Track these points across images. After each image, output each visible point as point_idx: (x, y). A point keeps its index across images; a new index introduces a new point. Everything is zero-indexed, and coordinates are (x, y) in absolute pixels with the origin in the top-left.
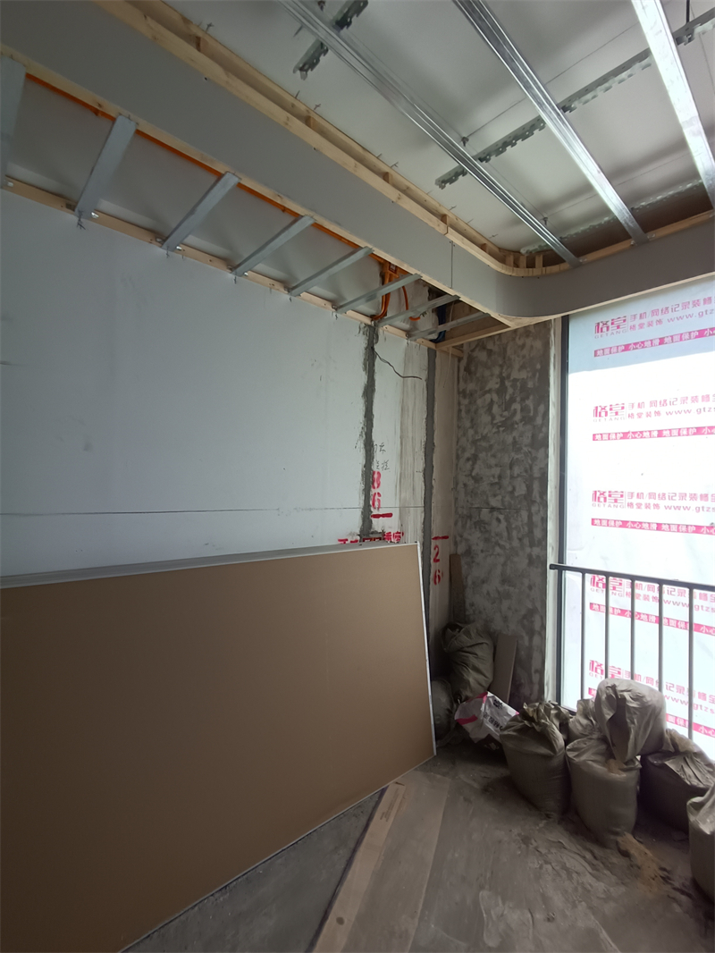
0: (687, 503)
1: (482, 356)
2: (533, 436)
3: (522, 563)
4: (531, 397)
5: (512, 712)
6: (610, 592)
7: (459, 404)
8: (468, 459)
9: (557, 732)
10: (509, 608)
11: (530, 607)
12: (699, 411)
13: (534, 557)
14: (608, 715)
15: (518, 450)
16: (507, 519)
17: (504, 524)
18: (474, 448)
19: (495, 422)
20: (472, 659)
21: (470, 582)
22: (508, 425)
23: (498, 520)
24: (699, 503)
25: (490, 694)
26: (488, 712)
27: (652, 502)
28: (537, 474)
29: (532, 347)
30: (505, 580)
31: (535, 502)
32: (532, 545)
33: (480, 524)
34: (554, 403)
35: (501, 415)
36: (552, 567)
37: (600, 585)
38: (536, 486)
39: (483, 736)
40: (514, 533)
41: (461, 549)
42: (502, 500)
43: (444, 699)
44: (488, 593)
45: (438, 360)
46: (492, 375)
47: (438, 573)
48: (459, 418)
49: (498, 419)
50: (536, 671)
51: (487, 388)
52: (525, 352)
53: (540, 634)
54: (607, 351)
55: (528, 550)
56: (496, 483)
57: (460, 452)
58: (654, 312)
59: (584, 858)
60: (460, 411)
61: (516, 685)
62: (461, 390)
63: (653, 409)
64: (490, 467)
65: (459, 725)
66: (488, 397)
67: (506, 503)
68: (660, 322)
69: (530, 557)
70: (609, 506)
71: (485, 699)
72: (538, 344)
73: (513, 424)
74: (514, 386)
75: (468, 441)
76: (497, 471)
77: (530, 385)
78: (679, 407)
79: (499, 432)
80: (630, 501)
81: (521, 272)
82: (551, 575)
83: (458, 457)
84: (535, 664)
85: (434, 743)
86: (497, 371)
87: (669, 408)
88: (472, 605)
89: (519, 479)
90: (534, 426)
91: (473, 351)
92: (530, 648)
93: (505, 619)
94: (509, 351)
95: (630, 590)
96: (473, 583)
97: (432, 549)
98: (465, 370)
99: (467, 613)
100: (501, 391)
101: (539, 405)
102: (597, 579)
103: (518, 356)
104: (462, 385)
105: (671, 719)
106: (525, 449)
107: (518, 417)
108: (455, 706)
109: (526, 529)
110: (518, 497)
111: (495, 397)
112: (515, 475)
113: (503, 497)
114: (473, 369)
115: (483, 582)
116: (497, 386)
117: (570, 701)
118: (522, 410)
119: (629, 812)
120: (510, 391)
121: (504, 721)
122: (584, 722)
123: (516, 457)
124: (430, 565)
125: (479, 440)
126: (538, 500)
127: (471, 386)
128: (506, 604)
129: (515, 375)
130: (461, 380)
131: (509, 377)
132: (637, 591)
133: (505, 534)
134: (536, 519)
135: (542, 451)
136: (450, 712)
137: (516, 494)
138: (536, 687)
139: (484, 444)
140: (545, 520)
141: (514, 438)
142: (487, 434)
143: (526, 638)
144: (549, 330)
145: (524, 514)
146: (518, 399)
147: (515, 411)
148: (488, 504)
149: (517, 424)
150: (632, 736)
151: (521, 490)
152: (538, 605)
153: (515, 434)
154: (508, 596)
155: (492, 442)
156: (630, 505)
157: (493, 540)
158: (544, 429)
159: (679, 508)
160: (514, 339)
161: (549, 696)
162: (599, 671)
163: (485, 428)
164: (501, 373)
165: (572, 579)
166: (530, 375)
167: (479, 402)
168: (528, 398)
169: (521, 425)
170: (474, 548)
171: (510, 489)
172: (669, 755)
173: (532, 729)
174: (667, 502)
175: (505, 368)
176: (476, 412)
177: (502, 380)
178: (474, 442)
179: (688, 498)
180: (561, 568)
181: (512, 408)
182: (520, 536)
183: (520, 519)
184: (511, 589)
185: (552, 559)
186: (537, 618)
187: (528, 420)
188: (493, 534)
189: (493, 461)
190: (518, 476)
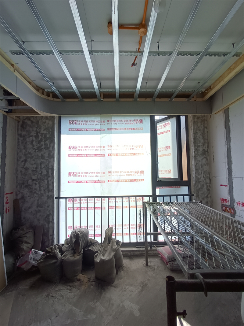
0: (93, 175)
1: (29, 123)
2: (49, 154)
3: (45, 198)
4: (48, 140)
5: (42, 253)
6: (74, 203)
7: (18, 139)
8: (22, 161)
9: (58, 253)
10: (40, 216)
11: (48, 213)
12: (95, 150)
13: (49, 196)
14: (74, 240)
15: (44, 158)
16: (39, 183)
17: (38, 185)
18: (25, 157)
19: (34, 148)
20: (25, 239)
21: (23, 209)
22: (39, 149)
23: (36, 184)
24: (96, 175)
25: (33, 250)
26: (32, 257)
27: (85, 175)
28: (50, 167)
29: (48, 123)
30: (38, 206)
31: (50, 176)
32: (48, 192)
33: (28, 186)
34: (56, 144)
35: (37, 146)
36: (56, 198)
37: (71, 201)
38: (50, 171)
39: (30, 266)
40: (42, 188)
41: (19, 197)
42: (37, 177)
43: (11, 260)
44: (31, 212)
45: (8, 120)
46: (33, 130)
47: (8, 208)
48: (18, 145)
49: (35, 147)
50: (51, 235)
51: (31, 135)
52: (46, 124)
53: (52, 222)
54: (72, 130)
55: (47, 194)
56: (35, 170)
57: (18, 158)
58: (85, 121)
59: (67, 289)
60: (19, 142)
61: (43, 243)
62: (19, 134)
63: (85, 149)
64: (32, 164)
65: (19, 268)
66: (31, 138)
67: (39, 178)
68: (86, 124)
69: (48, 196)
70: (73, 177)
71: (31, 252)
72: (51, 123)
73: (41, 149)
74: (42, 136)
75: (22, 154)
76: (35, 166)
77: (48, 136)
78: (91, 149)
79: (36, 151)
80: (79, 175)
81: (45, 97)
82: (56, 201)
83: (18, 160)
84: (50, 233)
85: (6, 280)
86: (35, 129)
87: (88, 149)
88: (24, 218)
89: (44, 169)
90: (49, 151)
91: (25, 120)
92: (48, 228)
93: (39, 220)
94: (40, 123)
95: (79, 201)
96: (25, 209)
97: (5, 199)
98: (21, 126)
99: (22, 222)
100: (37, 137)
101: (51, 144)
102: (70, 200)
103: (43, 125)
104: (20, 132)
105: (90, 236)
106: (46, 158)
107: (43, 147)
108: (17, 261)
109: (47, 186)
110: (43, 175)
111: (34, 139)
112: (42, 167)
113: (38, 175)
114: (25, 126)
115: (29, 208)
116: (35, 135)
117: (62, 241)
118: (45, 144)
119: (80, 267)
120: (40, 137)
121: (38, 258)
122: (67, 246)
123: (43, 161)
124: (4, 206)
125: (27, 154)
126: (51, 176)
127: (24, 133)
128: (39, 214)
129: (42, 131)
130: (19, 130)
131: (40, 132)
132: (81, 201)
133: (38, 189)
134: (50, 182)
135: (52, 159)
136: (15, 264)
137: (43, 174)
138: (51, 241)
139: (29, 156)
140: (53, 183)
141: (42, 154)
142: (31, 152)
143: (47, 225)
144: (54, 119)
145: (46, 181)
146: (43, 140)
147: (42, 145)
148: (31, 178)
149: (43, 149)
150: (80, 244)
151: (45, 172)
152: (51, 212)
153: (42, 153)
154: (40, 211)
155: (33, 155)
156: (79, 176)
157: (34, 191)
158: (53, 152)
159: (91, 176)
160: (42, 119)
161: (55, 242)
162: (71, 228)
163: (30, 150)
164: (37, 130)
165: (62, 201)
166: (48, 133)
167: (28, 140)
168: (47, 141)
169: (44, 150)
170: (25, 195)
171: (40, 172)
172: (90, 246)
173: (50, 256)
174: (88, 175)
175: (38, 128)
176: (26, 143)
177: (37, 133)
178: (25, 155)
179: (93, 173)
180: (59, 198)
181: (41, 143)
182: (44, 189)
183: (44, 183)
184: (41, 209)
185: (55, 196)
186: (51, 217)
187: (47, 148)
188: (33, 189)
189: (33, 162)
190: (44, 168)
